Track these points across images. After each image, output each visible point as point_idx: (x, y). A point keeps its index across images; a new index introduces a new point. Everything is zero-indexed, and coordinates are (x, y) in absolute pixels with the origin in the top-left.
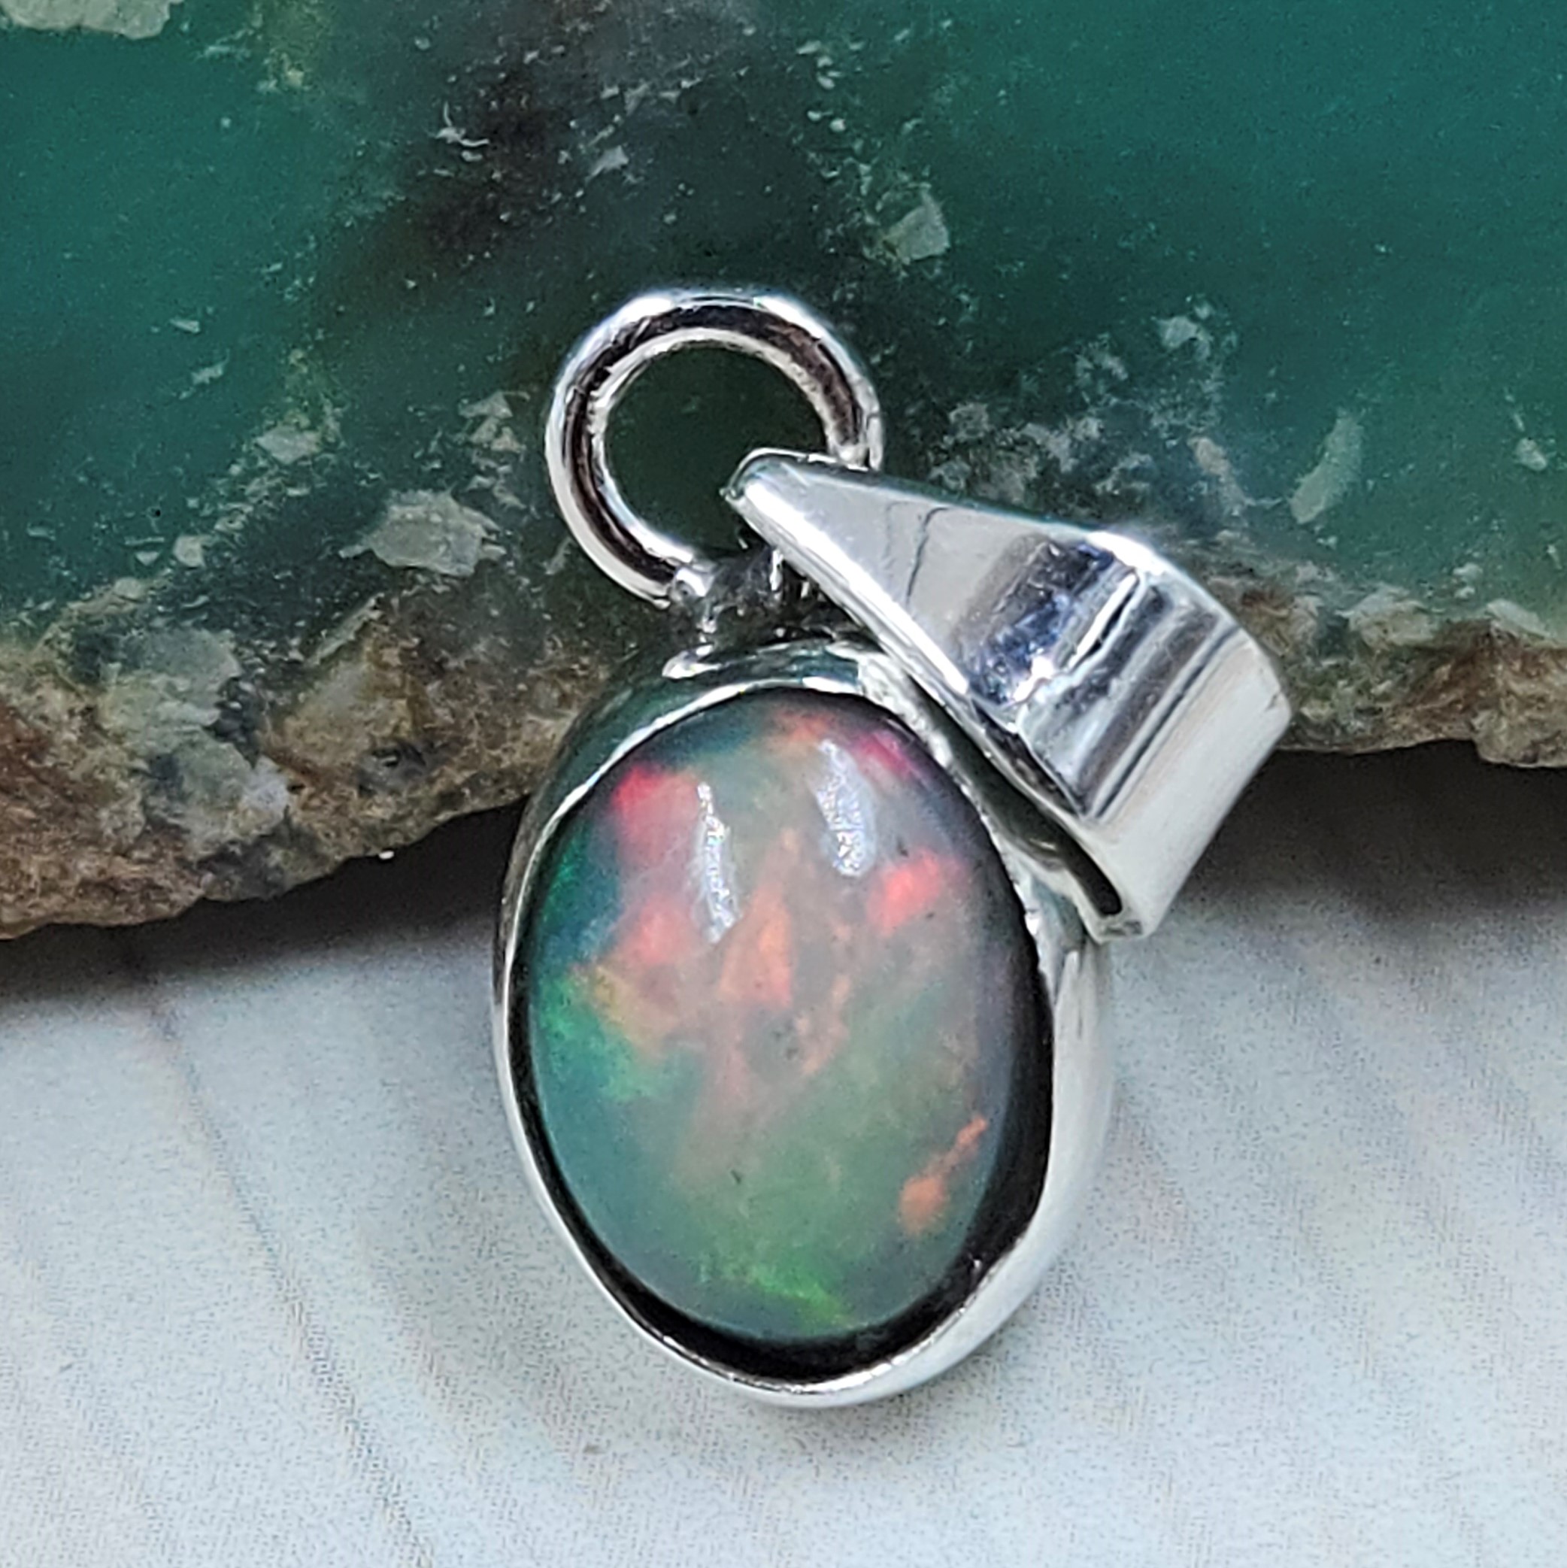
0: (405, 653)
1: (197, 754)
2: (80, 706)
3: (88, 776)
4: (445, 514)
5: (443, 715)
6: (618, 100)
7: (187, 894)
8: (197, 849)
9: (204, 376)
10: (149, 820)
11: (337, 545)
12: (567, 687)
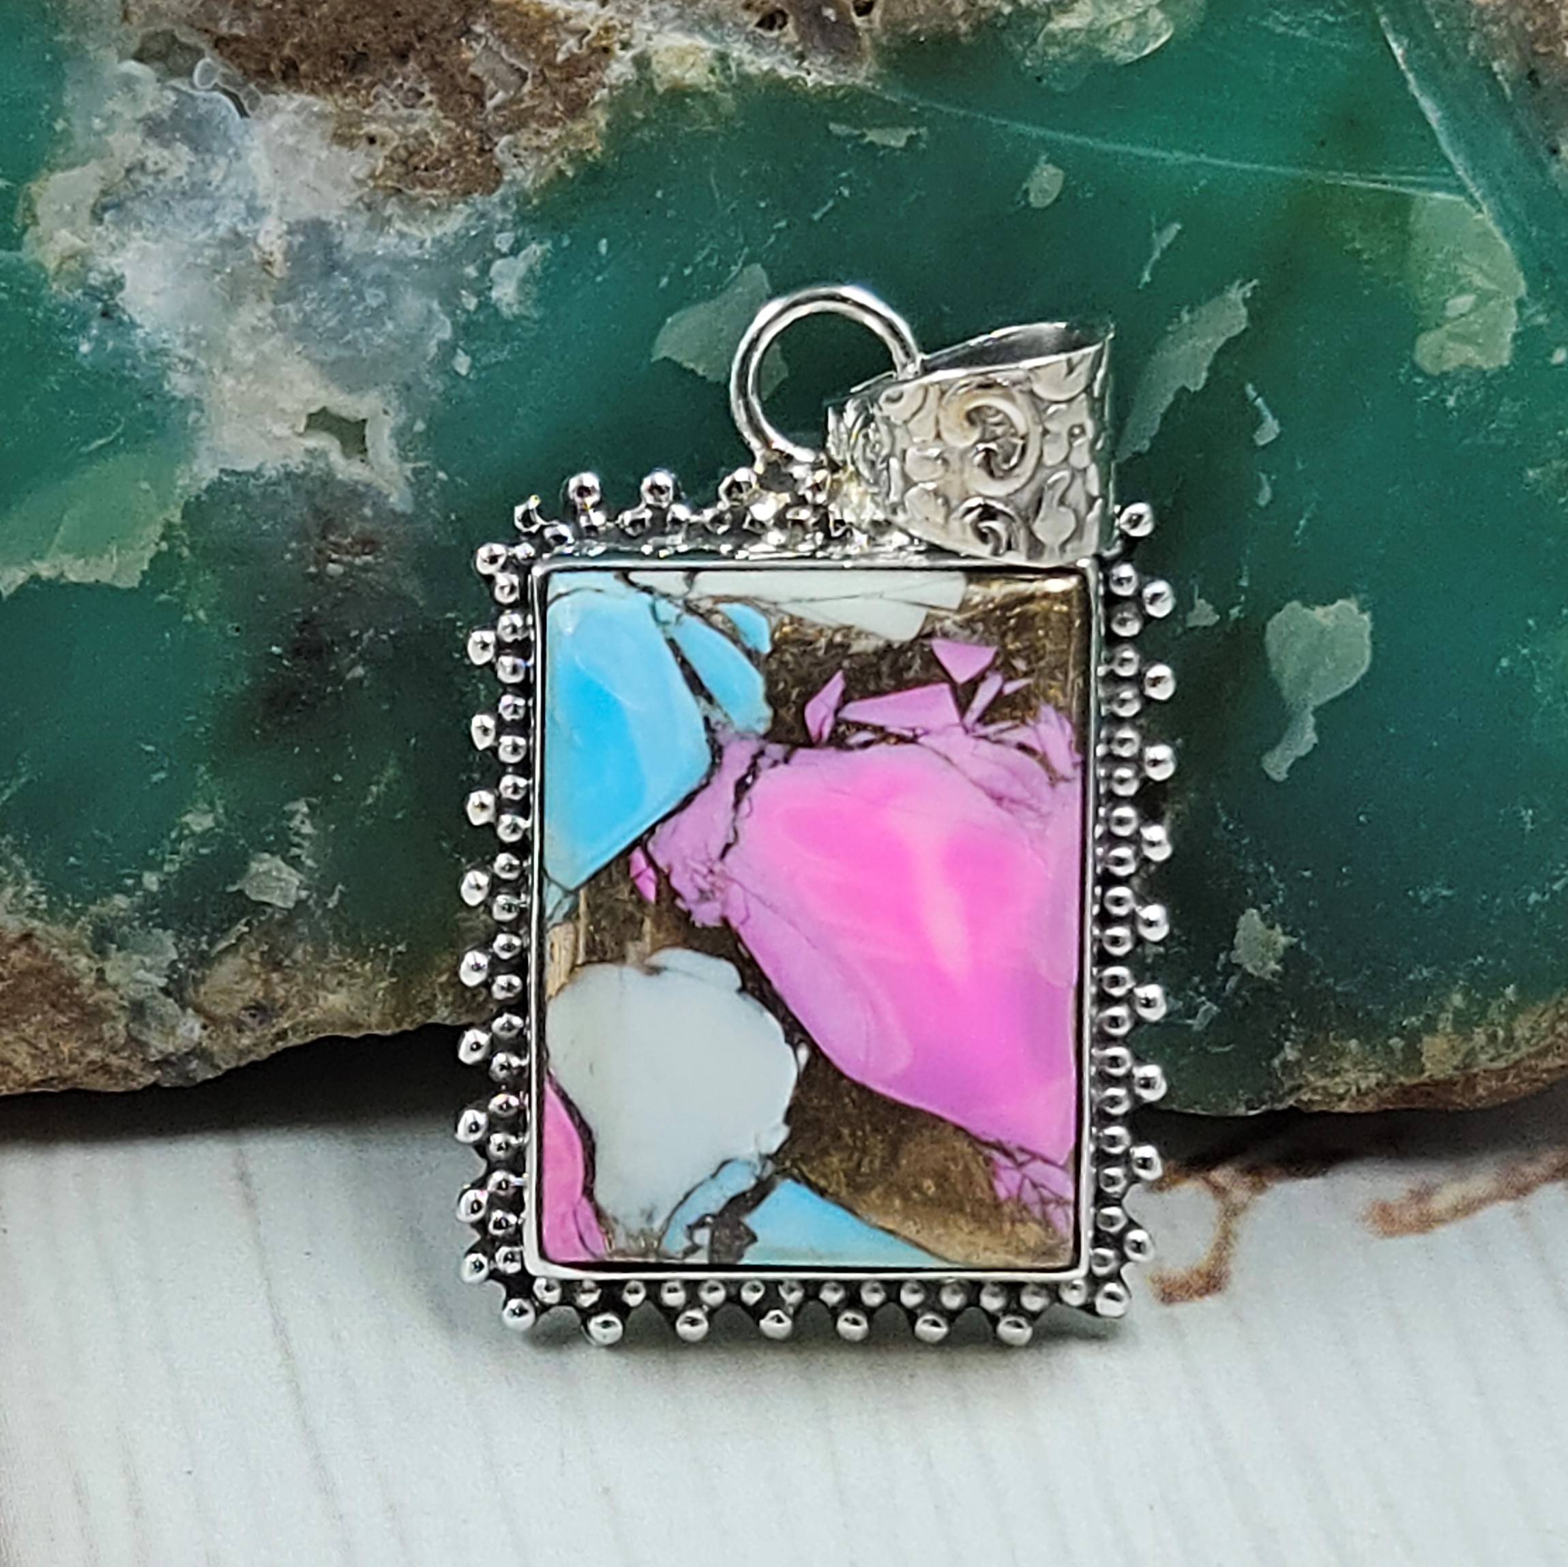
0: (262, 953)
1: (154, 1003)
2: (95, 967)
3: (96, 1004)
4: (279, 870)
5: (280, 992)
6: (358, 639)
7: (148, 1079)
8: (154, 1055)
9: (155, 778)
10: (129, 1034)
11: (225, 885)
12: (342, 976)
